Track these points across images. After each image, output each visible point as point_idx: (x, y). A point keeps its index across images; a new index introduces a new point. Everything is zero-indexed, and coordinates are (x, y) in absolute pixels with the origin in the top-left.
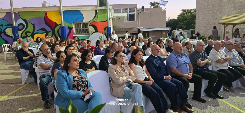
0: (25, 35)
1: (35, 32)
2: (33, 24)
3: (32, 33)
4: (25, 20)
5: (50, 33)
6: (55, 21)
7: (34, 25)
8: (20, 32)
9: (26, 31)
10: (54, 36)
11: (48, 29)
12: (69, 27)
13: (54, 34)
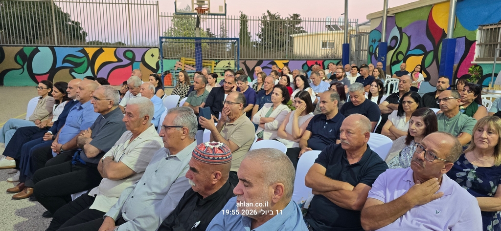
0: (396, 60)
1: (409, 53)
2: (409, 36)
3: (404, 54)
4: (400, 29)
5: (430, 57)
6: (442, 28)
7: (409, 38)
8: (391, 53)
9: (398, 51)
10: (435, 62)
11: (429, 46)
12: (466, 39)
13: (435, 57)
